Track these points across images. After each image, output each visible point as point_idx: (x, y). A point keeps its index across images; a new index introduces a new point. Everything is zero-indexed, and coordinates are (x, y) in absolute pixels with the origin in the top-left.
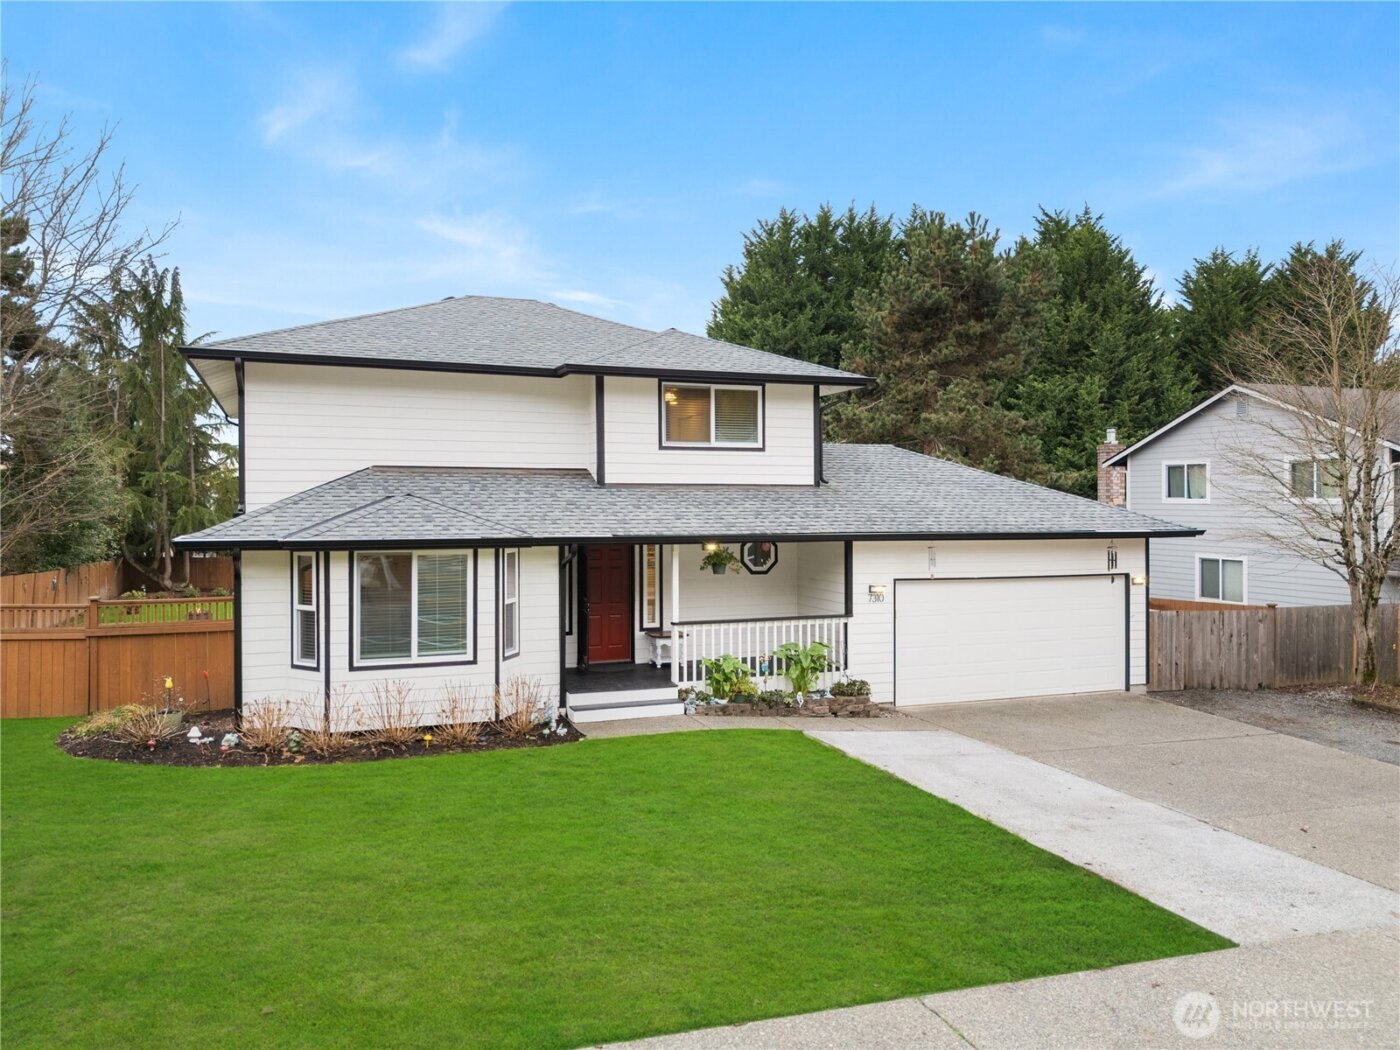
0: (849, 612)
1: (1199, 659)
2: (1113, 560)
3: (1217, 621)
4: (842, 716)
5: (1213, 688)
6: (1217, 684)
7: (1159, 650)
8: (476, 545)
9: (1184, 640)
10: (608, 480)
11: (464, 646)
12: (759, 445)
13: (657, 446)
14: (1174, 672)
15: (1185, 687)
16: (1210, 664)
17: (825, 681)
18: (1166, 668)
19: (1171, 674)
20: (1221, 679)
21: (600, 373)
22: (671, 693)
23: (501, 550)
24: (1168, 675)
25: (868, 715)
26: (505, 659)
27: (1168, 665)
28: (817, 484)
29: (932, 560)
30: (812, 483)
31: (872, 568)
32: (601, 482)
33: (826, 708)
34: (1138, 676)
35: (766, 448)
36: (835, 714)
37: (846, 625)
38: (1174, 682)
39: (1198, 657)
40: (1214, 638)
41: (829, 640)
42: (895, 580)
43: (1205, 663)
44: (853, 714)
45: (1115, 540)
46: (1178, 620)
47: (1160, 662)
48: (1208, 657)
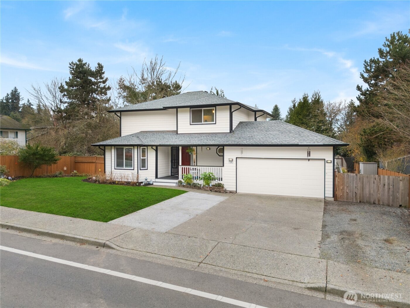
0: (223, 166)
1: (367, 192)
2: (309, 154)
3: (377, 179)
4: (213, 191)
5: (374, 203)
6: (377, 202)
7: (347, 187)
8: (134, 146)
9: (360, 185)
11: (132, 167)
12: (215, 123)
13: (189, 124)
14: (354, 196)
15: (360, 202)
16: (373, 195)
17: (213, 183)
18: (350, 194)
19: (353, 196)
20: (379, 201)
21: (177, 108)
22: (176, 181)
24: (351, 196)
25: (220, 192)
26: (140, 170)
27: (352, 193)
28: (231, 132)
30: (229, 132)
31: (229, 154)
32: (177, 133)
33: (208, 189)
34: (330, 194)
35: (216, 123)
36: (211, 190)
37: (222, 169)
38: (354, 199)
39: (367, 191)
40: (375, 185)
41: (213, 171)
42: (237, 158)
43: (370, 194)
44: (216, 191)
45: (310, 147)
46: (356, 179)
47: (348, 191)
48: (372, 192)
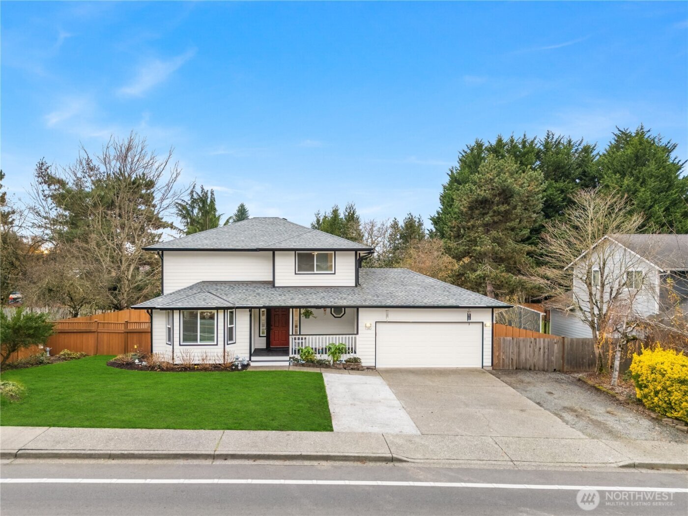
0: (357, 333)
1: (524, 358)
2: (469, 317)
3: (533, 342)
4: (348, 370)
5: (530, 369)
6: (532, 368)
7: (503, 353)
8: (217, 309)
9: (516, 350)
10: (276, 285)
11: (214, 340)
12: (333, 272)
13: (294, 273)
14: (510, 362)
15: (516, 369)
16: (529, 360)
17: (344, 357)
18: (506, 361)
19: (509, 363)
20: (535, 366)
21: (274, 251)
22: (287, 358)
23: (226, 310)
24: (508, 363)
25: (358, 370)
26: (228, 344)
27: (508, 359)
28: (356, 286)
29: (387, 316)
30: (354, 285)
31: (366, 319)
32: (274, 286)
33: (342, 366)
34: (488, 362)
35: (336, 273)
36: (345, 369)
37: (355, 338)
38: (510, 366)
39: (523, 356)
40: (532, 349)
41: (346, 342)
42: (376, 322)
43: (526, 359)
44: (352, 369)
45: (470, 309)
46: (513, 342)
47: (504, 358)
48: (528, 357)
